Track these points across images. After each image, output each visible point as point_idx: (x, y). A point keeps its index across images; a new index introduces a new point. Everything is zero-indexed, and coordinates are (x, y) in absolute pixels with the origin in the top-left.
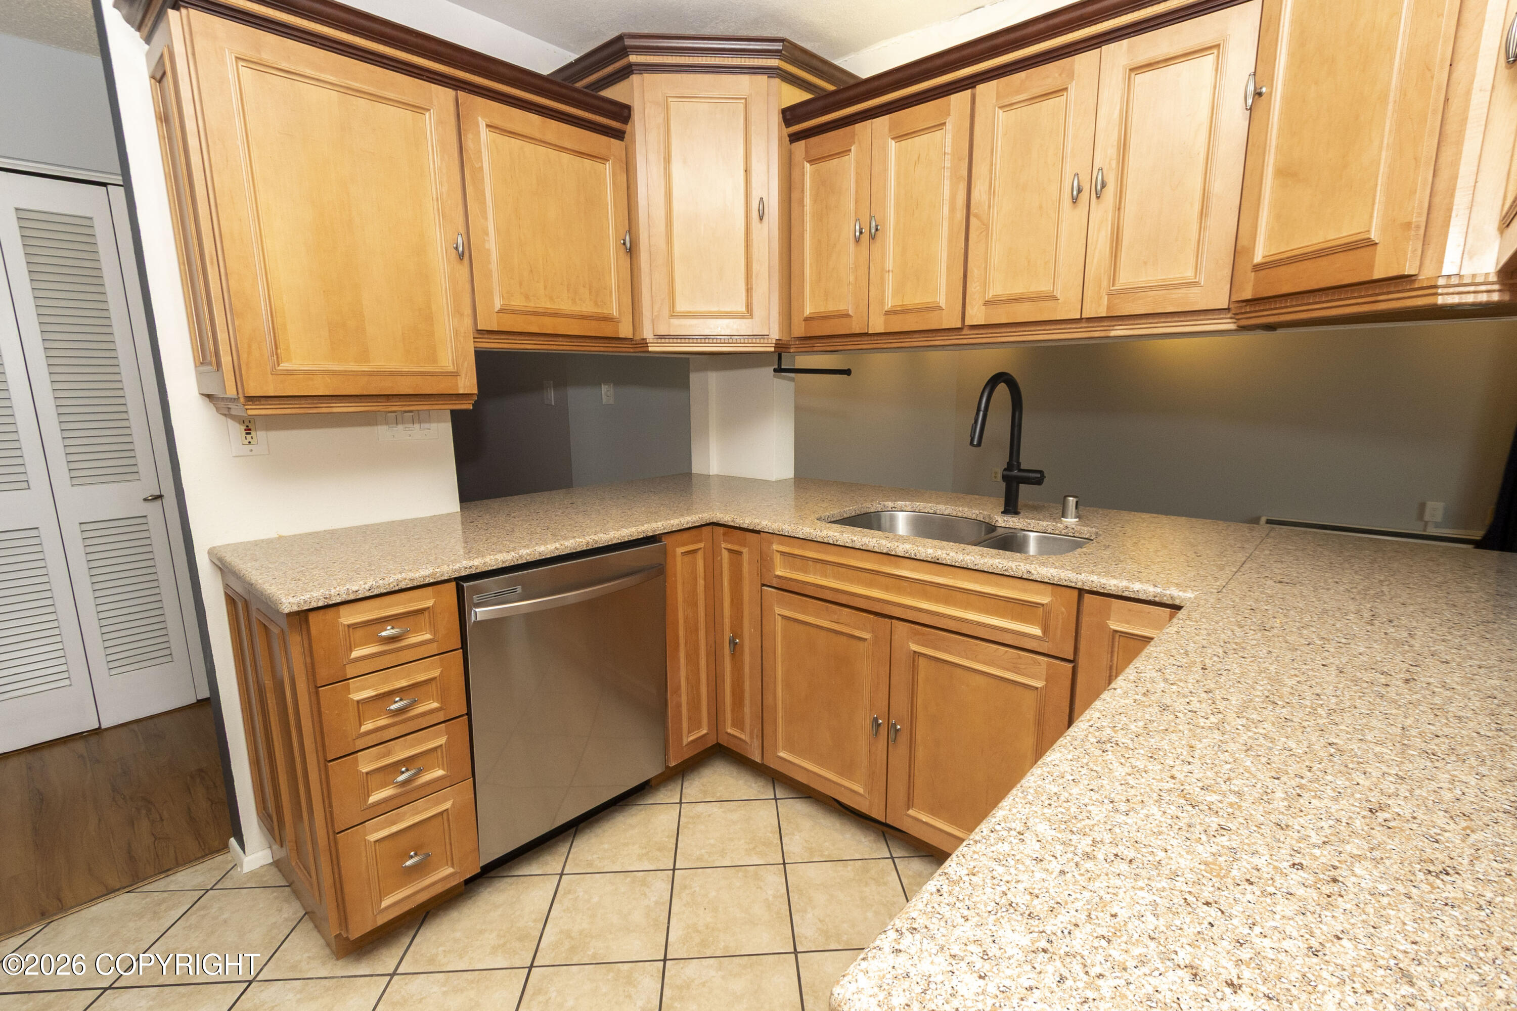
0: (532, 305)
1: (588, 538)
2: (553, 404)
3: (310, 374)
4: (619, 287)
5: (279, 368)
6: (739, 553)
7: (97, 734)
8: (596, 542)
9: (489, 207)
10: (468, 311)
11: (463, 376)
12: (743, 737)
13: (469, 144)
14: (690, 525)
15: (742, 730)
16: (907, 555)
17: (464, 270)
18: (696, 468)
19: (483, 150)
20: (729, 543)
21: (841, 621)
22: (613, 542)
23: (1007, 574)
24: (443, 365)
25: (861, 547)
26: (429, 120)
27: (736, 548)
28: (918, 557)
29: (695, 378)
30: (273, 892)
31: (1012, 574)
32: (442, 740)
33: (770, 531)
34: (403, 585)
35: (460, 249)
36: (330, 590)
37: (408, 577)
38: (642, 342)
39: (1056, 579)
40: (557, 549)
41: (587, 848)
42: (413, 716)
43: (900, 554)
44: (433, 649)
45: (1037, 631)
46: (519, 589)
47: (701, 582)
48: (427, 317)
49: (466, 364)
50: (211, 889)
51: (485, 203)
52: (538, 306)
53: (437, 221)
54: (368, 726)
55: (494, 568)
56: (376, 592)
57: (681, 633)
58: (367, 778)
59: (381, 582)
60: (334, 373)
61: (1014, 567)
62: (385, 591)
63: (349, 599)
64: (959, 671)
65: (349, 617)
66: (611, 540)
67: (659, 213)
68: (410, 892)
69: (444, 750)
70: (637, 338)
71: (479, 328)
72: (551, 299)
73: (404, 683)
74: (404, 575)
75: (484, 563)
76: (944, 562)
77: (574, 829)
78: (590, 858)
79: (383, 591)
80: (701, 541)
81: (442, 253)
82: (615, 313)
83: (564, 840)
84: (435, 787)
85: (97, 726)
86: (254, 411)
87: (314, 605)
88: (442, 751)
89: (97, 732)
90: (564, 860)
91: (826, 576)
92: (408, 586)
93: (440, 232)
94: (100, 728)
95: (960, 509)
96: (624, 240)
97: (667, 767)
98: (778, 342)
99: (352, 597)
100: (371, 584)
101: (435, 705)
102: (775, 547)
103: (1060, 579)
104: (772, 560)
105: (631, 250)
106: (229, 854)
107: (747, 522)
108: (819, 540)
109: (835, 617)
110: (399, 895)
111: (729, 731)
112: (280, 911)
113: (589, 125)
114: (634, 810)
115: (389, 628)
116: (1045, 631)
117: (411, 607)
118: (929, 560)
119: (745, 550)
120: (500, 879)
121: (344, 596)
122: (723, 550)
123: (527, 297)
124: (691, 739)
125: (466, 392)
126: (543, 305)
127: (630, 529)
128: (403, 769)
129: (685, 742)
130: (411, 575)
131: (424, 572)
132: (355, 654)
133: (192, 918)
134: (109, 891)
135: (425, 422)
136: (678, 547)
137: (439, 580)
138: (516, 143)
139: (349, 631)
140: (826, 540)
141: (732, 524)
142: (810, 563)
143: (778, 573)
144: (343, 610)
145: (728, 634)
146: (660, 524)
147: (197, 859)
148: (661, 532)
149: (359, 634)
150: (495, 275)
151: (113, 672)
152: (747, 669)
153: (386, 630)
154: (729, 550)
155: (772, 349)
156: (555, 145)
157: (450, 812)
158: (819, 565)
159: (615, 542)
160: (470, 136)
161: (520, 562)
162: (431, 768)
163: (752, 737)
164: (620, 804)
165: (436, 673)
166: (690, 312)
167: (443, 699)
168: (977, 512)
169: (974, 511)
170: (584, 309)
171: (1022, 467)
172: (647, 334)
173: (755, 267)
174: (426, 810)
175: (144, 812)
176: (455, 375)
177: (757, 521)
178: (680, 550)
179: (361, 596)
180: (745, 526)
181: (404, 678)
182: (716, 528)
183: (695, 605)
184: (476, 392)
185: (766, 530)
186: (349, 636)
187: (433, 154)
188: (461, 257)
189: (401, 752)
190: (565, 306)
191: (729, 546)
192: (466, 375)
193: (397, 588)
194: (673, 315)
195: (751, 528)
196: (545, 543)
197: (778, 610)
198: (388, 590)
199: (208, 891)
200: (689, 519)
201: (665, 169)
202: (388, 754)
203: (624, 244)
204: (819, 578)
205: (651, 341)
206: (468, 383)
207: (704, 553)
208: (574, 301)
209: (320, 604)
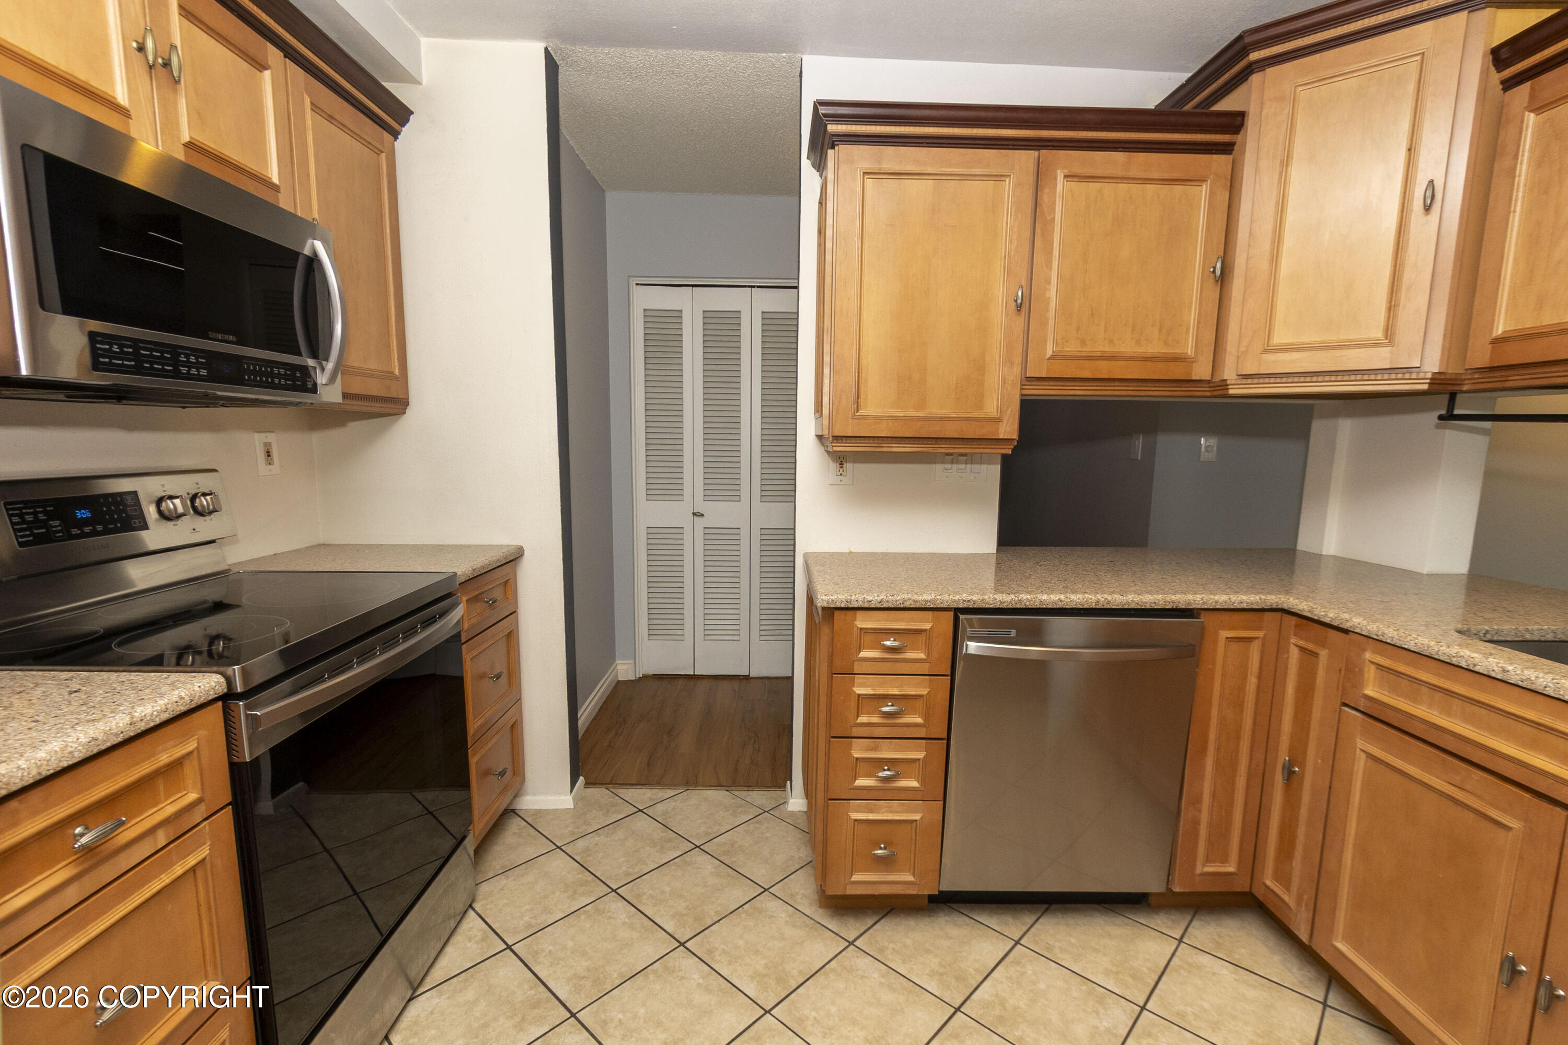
0: (1087, 349)
1: (1099, 596)
2: (1139, 459)
3: (878, 418)
4: (1199, 323)
5: (858, 414)
6: (1315, 655)
7: (747, 679)
8: (1109, 602)
9: (1056, 256)
10: (1018, 360)
11: (1005, 422)
12: (1286, 898)
13: (1045, 198)
14: (1244, 606)
15: (1288, 888)
17: (1020, 321)
18: (1305, 543)
19: (1057, 202)
20: (1302, 639)
21: (1468, 787)
22: (1130, 607)
24: (987, 411)
26: (1008, 186)
27: (1310, 646)
29: (1318, 427)
30: (800, 833)
32: (921, 755)
33: (1364, 633)
34: (907, 604)
35: (1019, 301)
36: (851, 596)
37: (913, 598)
38: (1221, 384)
40: (1061, 601)
41: (1052, 931)
42: (900, 724)
44: (925, 668)
46: (1013, 633)
47: (1252, 681)
48: (981, 368)
49: (1009, 411)
50: (767, 812)
51: (1051, 253)
52: (1094, 350)
53: (1002, 276)
54: (863, 719)
55: (991, 606)
56: (885, 605)
57: (1212, 736)
58: (856, 763)
59: (890, 597)
60: (895, 419)
62: (893, 606)
63: (864, 606)
65: (863, 622)
66: (1128, 603)
67: (1265, 229)
68: (877, 880)
69: (921, 763)
70: (1217, 379)
71: (1027, 376)
72: (1111, 341)
73: (895, 691)
74: (909, 596)
75: (983, 600)
77: (1045, 906)
78: (1051, 942)
79: (891, 605)
80: (1259, 629)
81: (1002, 308)
82: (1190, 351)
83: (1031, 912)
84: (906, 795)
85: (748, 674)
86: (840, 448)
87: (838, 605)
88: (919, 764)
89: (747, 678)
90: (1024, 929)
91: (1449, 714)
92: (911, 606)
93: (1003, 287)
94: (749, 676)
96: (1215, 268)
97: (1169, 890)
98: (1437, 376)
99: (866, 605)
100: (882, 597)
101: (919, 720)
102: (1368, 655)
104: (1361, 672)
105: (1223, 278)
106: (784, 792)
107: (1331, 615)
108: (1442, 658)
109: (1457, 779)
110: (864, 876)
111: (1268, 883)
112: (799, 849)
113: (1186, 147)
114: (1119, 920)
115: (892, 639)
117: (911, 625)
119: (1323, 653)
120: (961, 915)
121: (861, 603)
122: (1292, 647)
123: (1083, 342)
124: (1209, 869)
125: (1005, 437)
126: (1101, 348)
127: (1156, 596)
128: (886, 768)
129: (1198, 870)
130: (916, 597)
131: (926, 597)
132: (863, 654)
133: (751, 827)
134: (719, 785)
135: (977, 463)
136: (1223, 628)
137: (938, 606)
138: (1094, 186)
139: (860, 634)
140: (1454, 661)
141: (1309, 614)
142: (1424, 689)
143: (1369, 692)
144: (859, 614)
145: (1284, 757)
146: (1198, 597)
147: (767, 787)
148: (1199, 607)
149: (868, 638)
150: (1051, 323)
151: (762, 638)
152: (1304, 812)
153: (889, 640)
154: (1302, 649)
155: (1426, 387)
156: (1138, 179)
157: (918, 823)
158: (1438, 696)
159: (1133, 606)
160: (1046, 190)
161: (1018, 606)
162: (909, 777)
163: (1299, 904)
164: (1106, 906)
165: (924, 691)
166: (1293, 344)
167: (926, 718)
170: (1150, 350)
172: (1229, 373)
173: (1408, 276)
174: (896, 812)
175: (752, 741)
176: (998, 420)
177: (1346, 616)
178: (1224, 634)
179: (873, 606)
180: (1327, 620)
181: (896, 687)
182: (1287, 618)
183: (1239, 706)
184: (1015, 436)
185: (1358, 630)
186: (860, 638)
187: (1008, 217)
188: (1019, 308)
189: (887, 752)
190: (1127, 347)
191: (1301, 643)
192: (1008, 421)
193: (902, 606)
194: (1269, 349)
195: (1336, 624)
196: (1051, 591)
197: (1360, 743)
198: (895, 606)
199: (765, 812)
200: (1244, 598)
201: (1281, 174)
202: (875, 749)
203: (1214, 272)
204: (1436, 713)
205: (1233, 382)
206: (1009, 429)
207: (1263, 645)
208: (1138, 342)
209: (843, 605)
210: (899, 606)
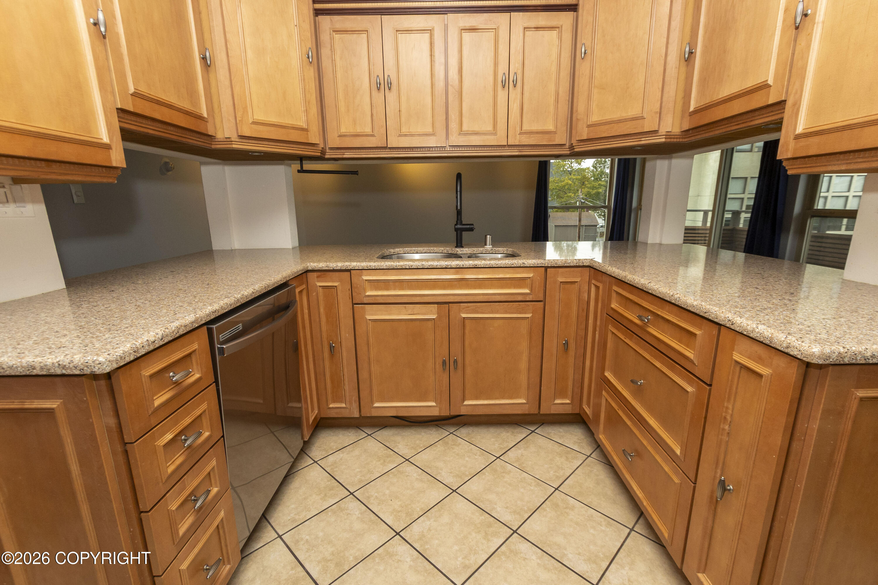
4: (204, 93)
6: (333, 287)
15: (342, 402)
16: (458, 266)
21: (416, 312)
23: (513, 266)
25: (429, 267)
27: (329, 284)
28: (465, 266)
31: (515, 266)
32: (213, 463)
33: (361, 268)
34: (180, 332)
36: (134, 344)
37: (183, 325)
39: (536, 264)
43: (454, 267)
44: (201, 385)
45: (527, 291)
47: (306, 312)
54: (170, 468)
55: (227, 310)
56: (166, 341)
59: (167, 331)
61: (516, 262)
62: (171, 339)
63: (150, 350)
64: (489, 321)
65: (147, 369)
66: (274, 284)
69: (215, 470)
71: (120, 107)
73: (188, 421)
74: (178, 323)
75: (221, 307)
76: (480, 266)
80: (303, 284)
88: (214, 472)
90: (271, 529)
95: (432, 248)
99: (152, 348)
100: (161, 333)
101: (207, 434)
102: (363, 278)
103: (538, 264)
104: (362, 286)
107: (340, 265)
108: (398, 268)
109: (411, 311)
111: (330, 406)
116: (531, 290)
117: (185, 351)
118: (471, 267)
119: (338, 284)
121: (147, 348)
122: (317, 286)
124: (313, 418)
129: (311, 421)
130: (185, 323)
131: (190, 319)
132: (156, 403)
137: (200, 324)
141: (327, 268)
142: (391, 283)
143: (368, 294)
144: (142, 362)
148: (291, 278)
154: (323, 287)
157: (224, 519)
158: (397, 284)
161: (238, 305)
163: (351, 403)
165: (205, 406)
167: (211, 427)
168: (442, 249)
169: (440, 249)
171: (463, 223)
177: (347, 264)
178: (297, 290)
179: (157, 346)
180: (338, 268)
181: (187, 417)
182: (310, 274)
183: (304, 328)
185: (357, 268)
188: (104, 34)
189: (192, 482)
191: (324, 284)
193: (178, 335)
195: (344, 268)
197: (368, 317)
198: (173, 338)
200: (299, 268)
202: (185, 487)
207: (306, 292)
210: (176, 337)
